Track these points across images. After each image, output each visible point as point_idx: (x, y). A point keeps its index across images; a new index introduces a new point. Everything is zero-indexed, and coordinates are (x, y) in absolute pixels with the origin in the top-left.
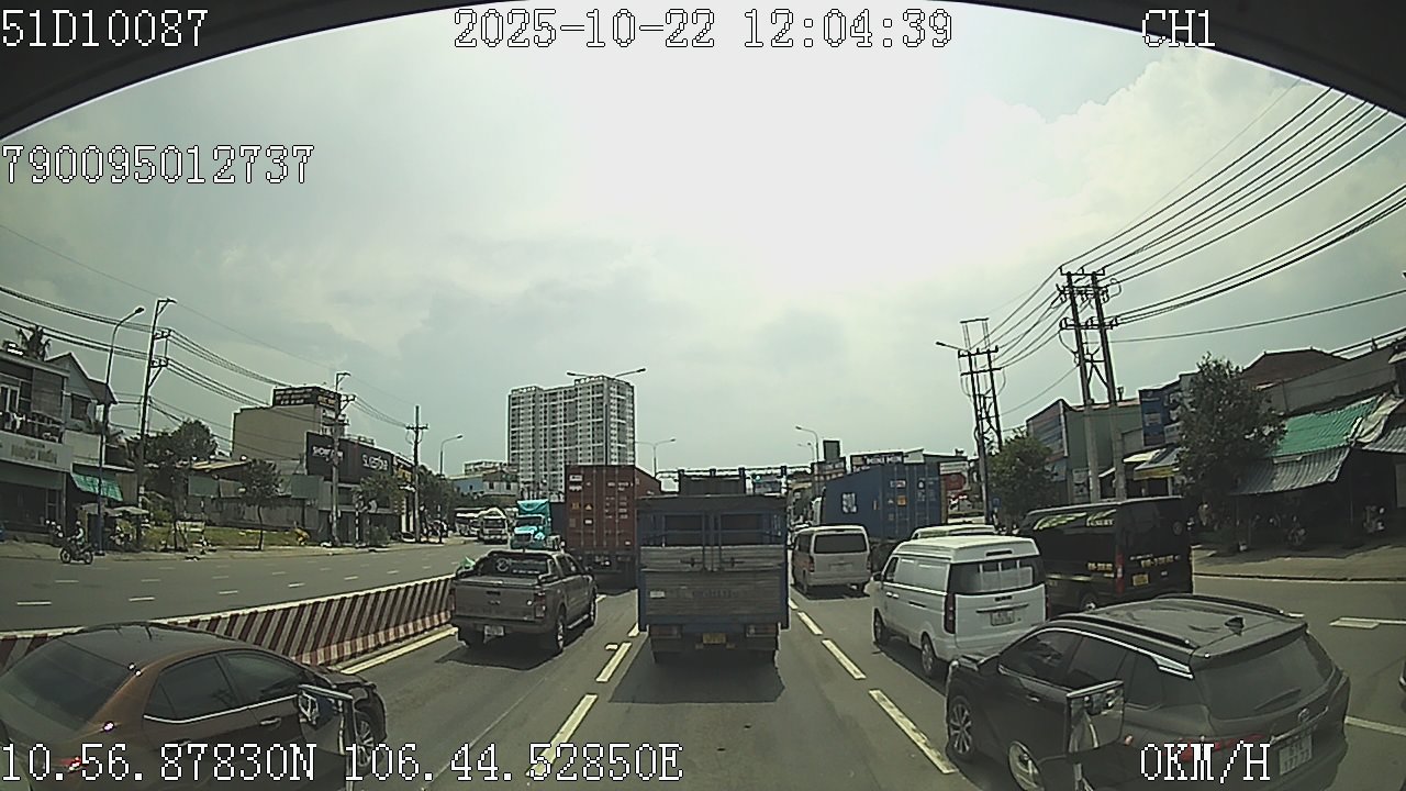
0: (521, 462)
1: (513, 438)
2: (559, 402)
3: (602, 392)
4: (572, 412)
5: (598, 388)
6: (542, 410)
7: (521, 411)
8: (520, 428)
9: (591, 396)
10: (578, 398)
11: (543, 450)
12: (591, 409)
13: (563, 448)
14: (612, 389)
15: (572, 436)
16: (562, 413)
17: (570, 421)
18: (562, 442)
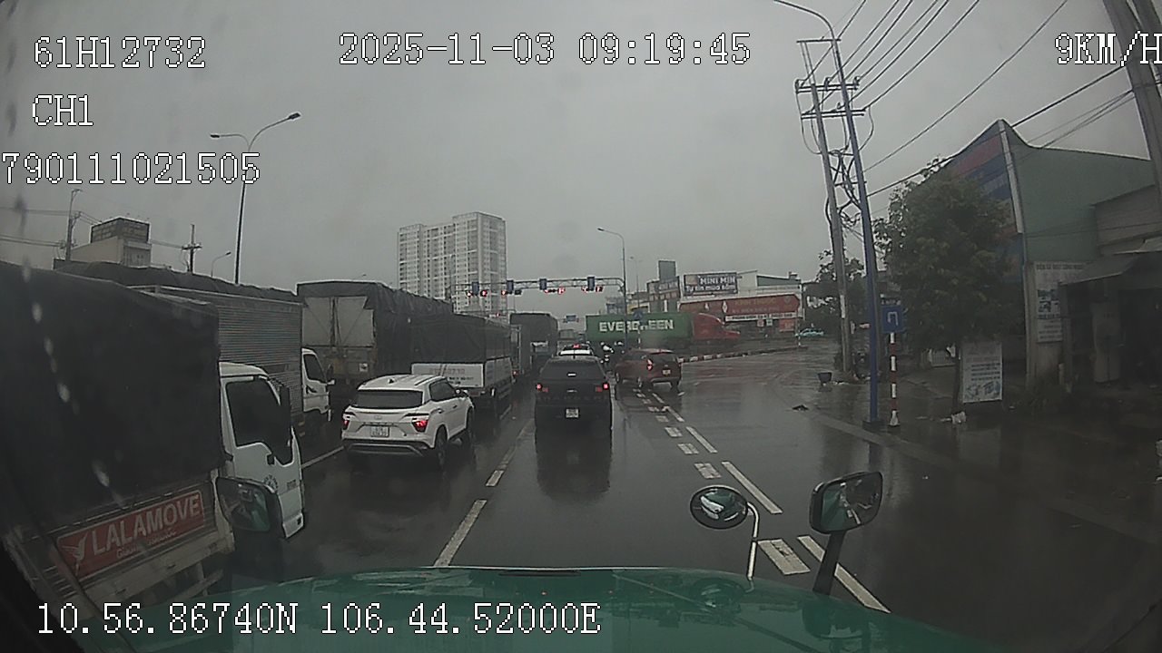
2: (440, 236)
3: (476, 226)
4: (451, 245)
5: (473, 224)
6: (426, 244)
7: (408, 246)
9: (467, 230)
10: (456, 232)
11: (427, 279)
12: (466, 241)
13: (444, 276)
14: (485, 224)
15: (451, 266)
16: (443, 246)
17: (449, 253)
18: (443, 272)
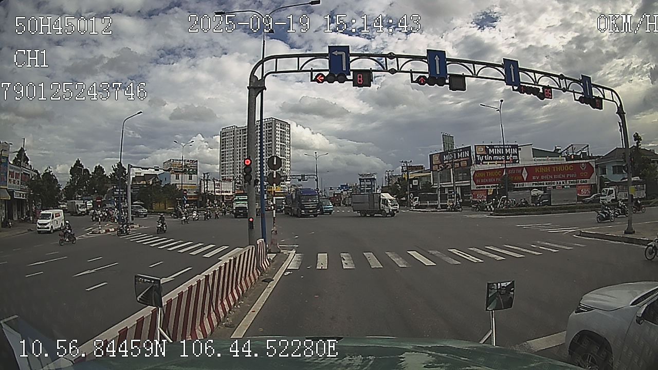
0: (227, 169)
1: (222, 155)
3: (271, 127)
6: (238, 139)
7: (227, 140)
8: (227, 150)
9: (265, 130)
11: (239, 161)
12: (265, 137)
14: (277, 125)
